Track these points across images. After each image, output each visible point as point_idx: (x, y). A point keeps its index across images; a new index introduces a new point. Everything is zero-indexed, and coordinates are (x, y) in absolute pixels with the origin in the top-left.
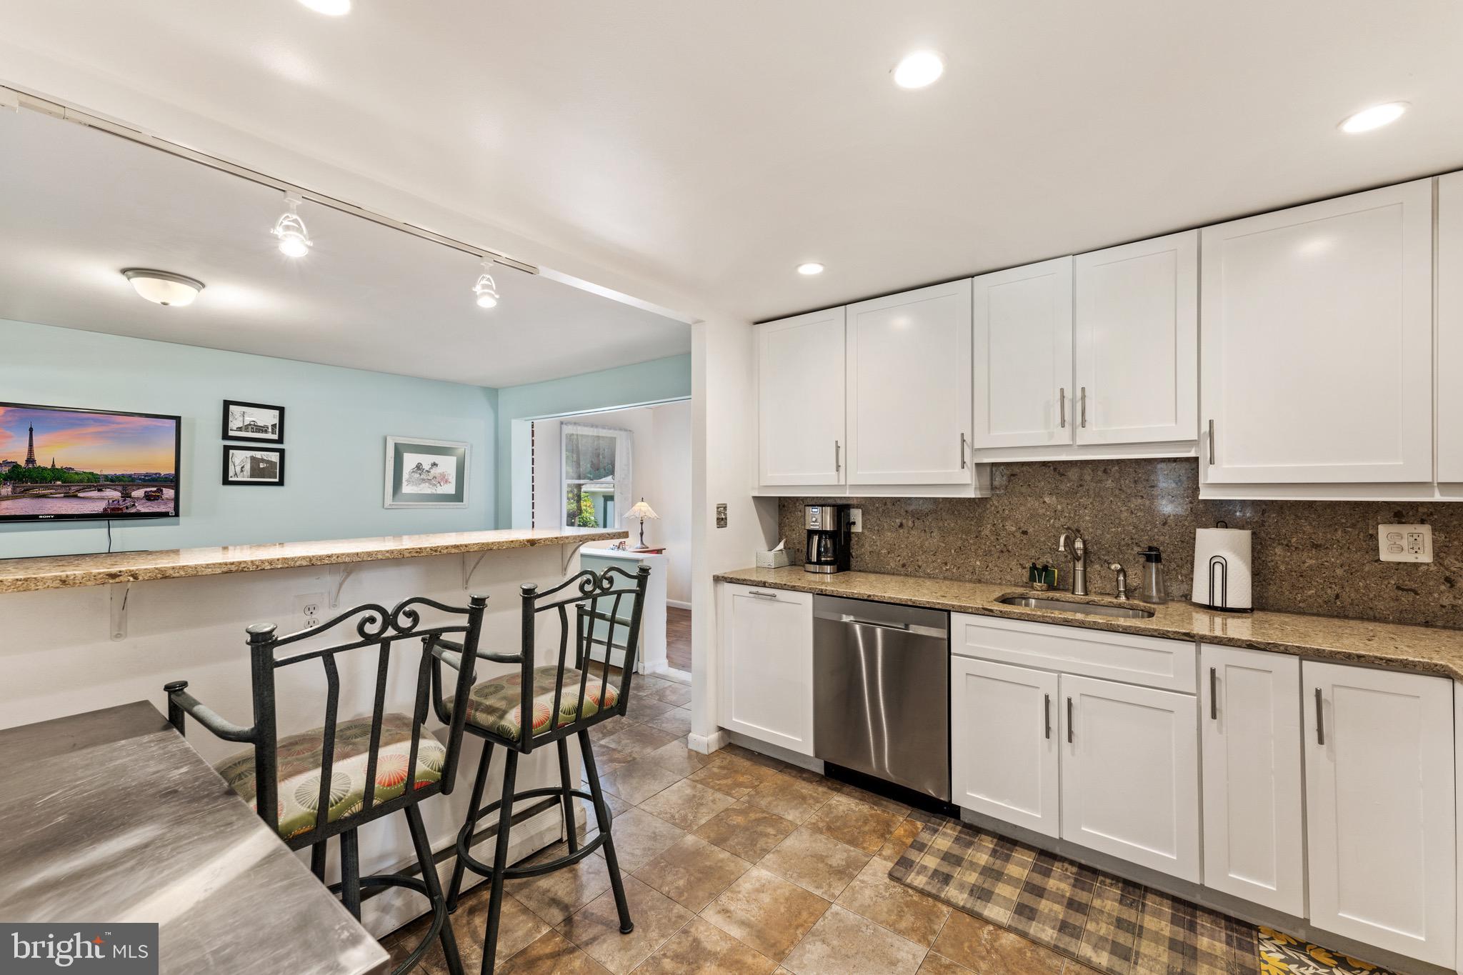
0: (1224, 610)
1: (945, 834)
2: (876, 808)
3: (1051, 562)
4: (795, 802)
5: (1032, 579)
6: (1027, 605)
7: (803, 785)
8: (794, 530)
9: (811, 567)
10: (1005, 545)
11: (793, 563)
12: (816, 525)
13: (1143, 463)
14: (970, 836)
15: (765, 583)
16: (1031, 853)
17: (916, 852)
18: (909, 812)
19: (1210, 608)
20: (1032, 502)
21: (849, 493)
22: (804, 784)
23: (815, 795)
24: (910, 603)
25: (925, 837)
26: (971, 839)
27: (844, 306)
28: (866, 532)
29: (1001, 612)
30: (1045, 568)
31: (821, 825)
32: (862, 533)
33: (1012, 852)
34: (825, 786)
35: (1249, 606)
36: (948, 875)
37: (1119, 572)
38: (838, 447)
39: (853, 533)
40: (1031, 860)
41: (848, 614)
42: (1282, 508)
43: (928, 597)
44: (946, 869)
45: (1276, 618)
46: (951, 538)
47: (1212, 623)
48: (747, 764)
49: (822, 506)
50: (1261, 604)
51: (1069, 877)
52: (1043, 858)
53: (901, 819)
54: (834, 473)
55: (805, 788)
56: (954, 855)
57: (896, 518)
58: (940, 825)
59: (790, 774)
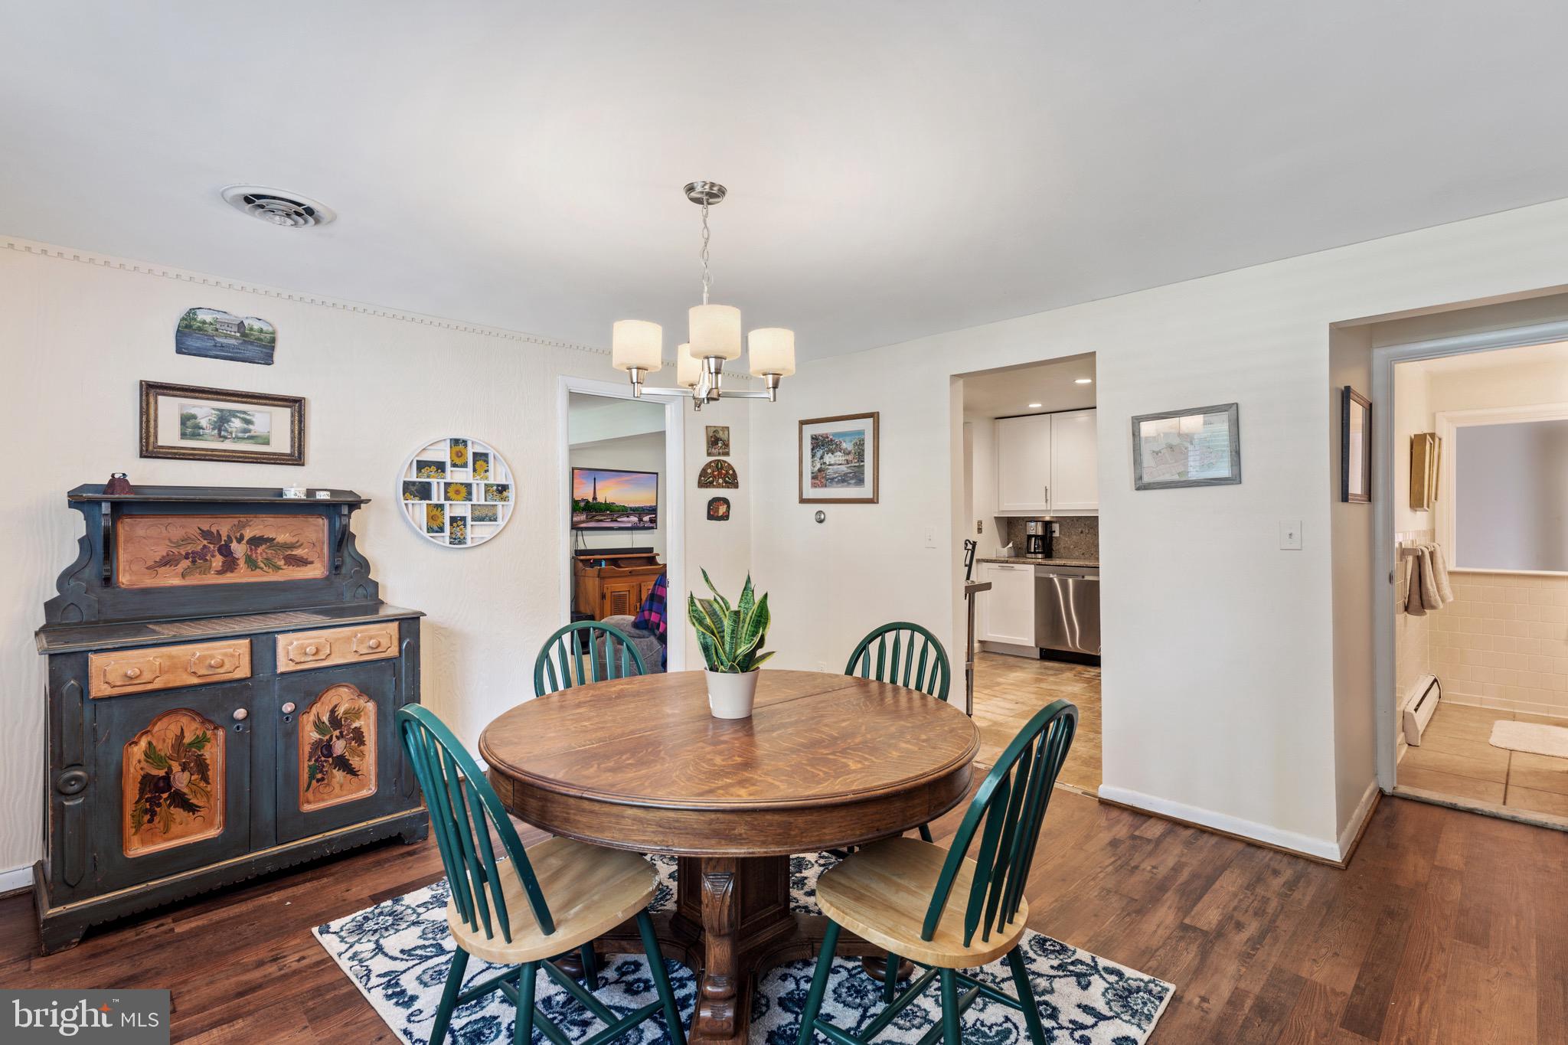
8: (1018, 536)
9: (1029, 555)
11: (1018, 555)
12: (1033, 532)
15: (1006, 561)
21: (1055, 514)
27: (1049, 415)
28: (1062, 537)
32: (1059, 537)
34: (1042, 661)
38: (1047, 489)
39: (1054, 537)
49: (1036, 522)
54: (1044, 503)
57: (1079, 527)
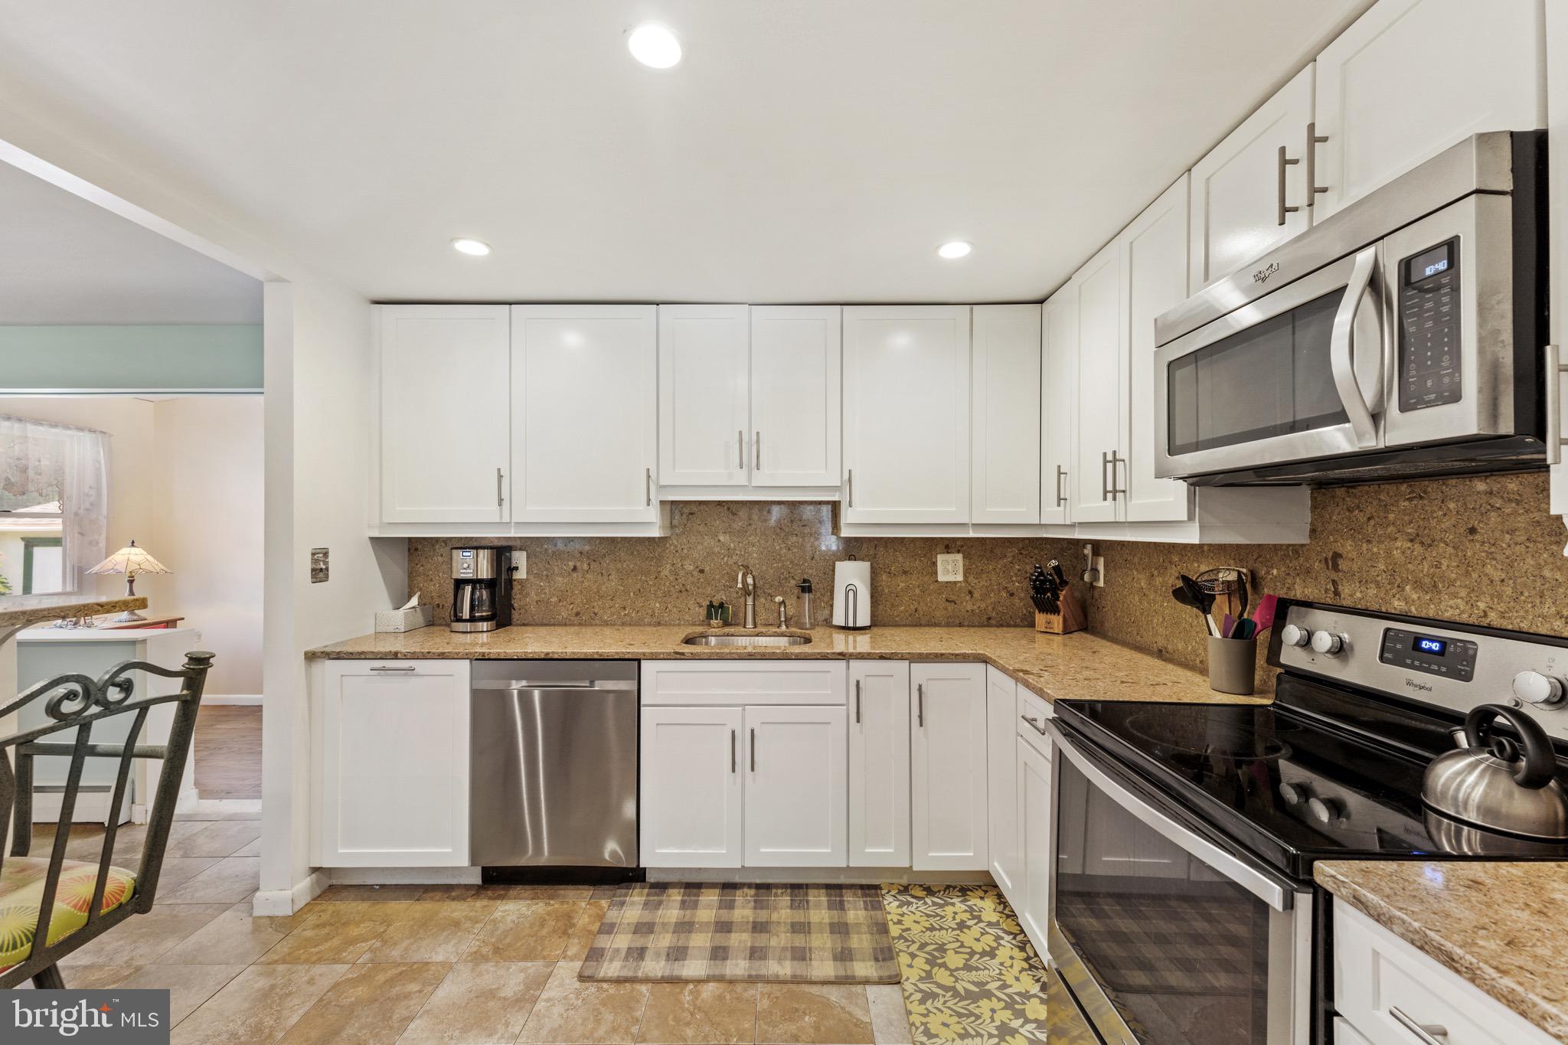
0: (855, 629)
1: (633, 903)
2: (552, 902)
3: (725, 598)
4: (445, 934)
5: (709, 616)
6: (707, 643)
7: (454, 907)
8: (432, 580)
9: (460, 626)
10: (683, 585)
11: (431, 623)
12: (469, 573)
13: (797, 505)
14: (658, 895)
15: (396, 654)
16: (716, 890)
17: (606, 937)
18: (591, 892)
19: (845, 628)
20: (708, 541)
21: (515, 533)
22: (455, 905)
23: (473, 914)
24: (596, 657)
25: (613, 915)
26: (659, 898)
27: (508, 306)
28: (532, 578)
29: (692, 654)
30: (721, 605)
31: (485, 950)
32: (527, 579)
33: (699, 896)
34: (484, 899)
35: (869, 624)
36: (642, 948)
37: (780, 604)
38: (500, 477)
39: (515, 580)
40: (716, 898)
41: (518, 678)
42: (886, 543)
43: (616, 647)
44: (639, 942)
45: (888, 631)
46: (630, 581)
47: (847, 642)
48: (363, 906)
49: (477, 548)
50: (876, 622)
51: (750, 901)
52: (726, 891)
53: (583, 905)
54: (495, 507)
55: (456, 909)
56: (645, 923)
57: (568, 560)
58: (626, 895)
59: (432, 899)
